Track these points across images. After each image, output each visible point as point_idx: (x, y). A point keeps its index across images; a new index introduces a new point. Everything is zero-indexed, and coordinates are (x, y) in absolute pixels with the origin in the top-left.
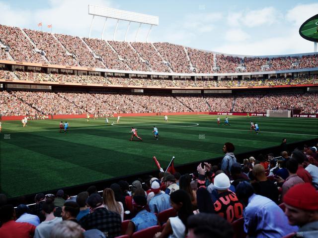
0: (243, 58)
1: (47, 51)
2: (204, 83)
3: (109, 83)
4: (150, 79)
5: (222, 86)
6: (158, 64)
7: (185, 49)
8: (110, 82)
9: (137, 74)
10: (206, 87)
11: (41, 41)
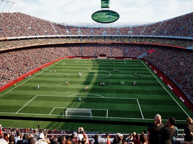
0: (66, 26)
5: (63, 42)
7: (33, 18)
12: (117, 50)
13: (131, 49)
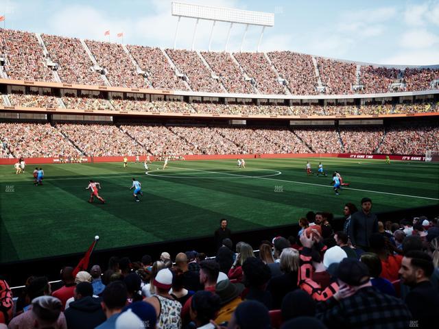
0: (403, 69)
1: (111, 69)
2: (339, 109)
3: (193, 111)
4: (256, 104)
5: (365, 113)
6: (269, 82)
7: (313, 59)
8: (195, 109)
9: (236, 98)
10: (340, 116)
11: (106, 55)
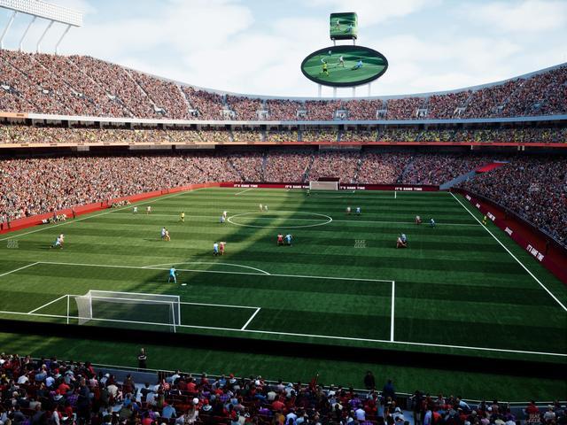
0: (224, 95)
2: (182, 134)
5: (210, 141)
7: (126, 72)
12: (376, 164)
13: (423, 162)
